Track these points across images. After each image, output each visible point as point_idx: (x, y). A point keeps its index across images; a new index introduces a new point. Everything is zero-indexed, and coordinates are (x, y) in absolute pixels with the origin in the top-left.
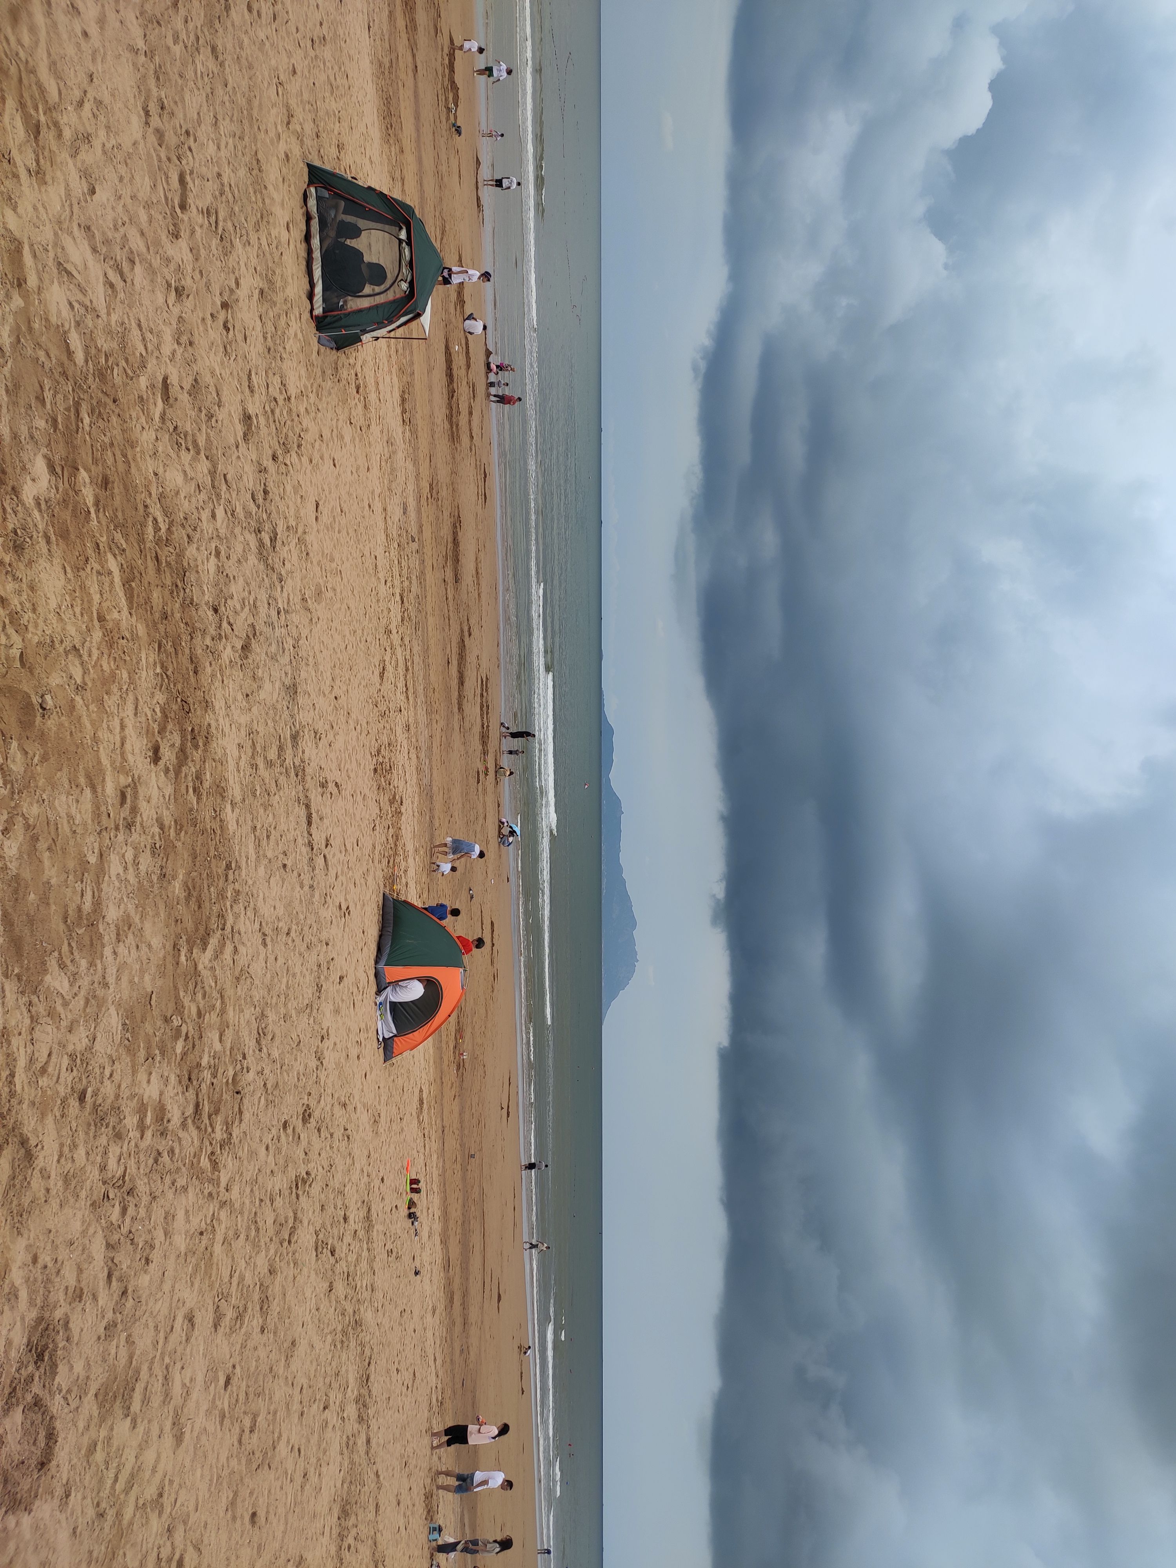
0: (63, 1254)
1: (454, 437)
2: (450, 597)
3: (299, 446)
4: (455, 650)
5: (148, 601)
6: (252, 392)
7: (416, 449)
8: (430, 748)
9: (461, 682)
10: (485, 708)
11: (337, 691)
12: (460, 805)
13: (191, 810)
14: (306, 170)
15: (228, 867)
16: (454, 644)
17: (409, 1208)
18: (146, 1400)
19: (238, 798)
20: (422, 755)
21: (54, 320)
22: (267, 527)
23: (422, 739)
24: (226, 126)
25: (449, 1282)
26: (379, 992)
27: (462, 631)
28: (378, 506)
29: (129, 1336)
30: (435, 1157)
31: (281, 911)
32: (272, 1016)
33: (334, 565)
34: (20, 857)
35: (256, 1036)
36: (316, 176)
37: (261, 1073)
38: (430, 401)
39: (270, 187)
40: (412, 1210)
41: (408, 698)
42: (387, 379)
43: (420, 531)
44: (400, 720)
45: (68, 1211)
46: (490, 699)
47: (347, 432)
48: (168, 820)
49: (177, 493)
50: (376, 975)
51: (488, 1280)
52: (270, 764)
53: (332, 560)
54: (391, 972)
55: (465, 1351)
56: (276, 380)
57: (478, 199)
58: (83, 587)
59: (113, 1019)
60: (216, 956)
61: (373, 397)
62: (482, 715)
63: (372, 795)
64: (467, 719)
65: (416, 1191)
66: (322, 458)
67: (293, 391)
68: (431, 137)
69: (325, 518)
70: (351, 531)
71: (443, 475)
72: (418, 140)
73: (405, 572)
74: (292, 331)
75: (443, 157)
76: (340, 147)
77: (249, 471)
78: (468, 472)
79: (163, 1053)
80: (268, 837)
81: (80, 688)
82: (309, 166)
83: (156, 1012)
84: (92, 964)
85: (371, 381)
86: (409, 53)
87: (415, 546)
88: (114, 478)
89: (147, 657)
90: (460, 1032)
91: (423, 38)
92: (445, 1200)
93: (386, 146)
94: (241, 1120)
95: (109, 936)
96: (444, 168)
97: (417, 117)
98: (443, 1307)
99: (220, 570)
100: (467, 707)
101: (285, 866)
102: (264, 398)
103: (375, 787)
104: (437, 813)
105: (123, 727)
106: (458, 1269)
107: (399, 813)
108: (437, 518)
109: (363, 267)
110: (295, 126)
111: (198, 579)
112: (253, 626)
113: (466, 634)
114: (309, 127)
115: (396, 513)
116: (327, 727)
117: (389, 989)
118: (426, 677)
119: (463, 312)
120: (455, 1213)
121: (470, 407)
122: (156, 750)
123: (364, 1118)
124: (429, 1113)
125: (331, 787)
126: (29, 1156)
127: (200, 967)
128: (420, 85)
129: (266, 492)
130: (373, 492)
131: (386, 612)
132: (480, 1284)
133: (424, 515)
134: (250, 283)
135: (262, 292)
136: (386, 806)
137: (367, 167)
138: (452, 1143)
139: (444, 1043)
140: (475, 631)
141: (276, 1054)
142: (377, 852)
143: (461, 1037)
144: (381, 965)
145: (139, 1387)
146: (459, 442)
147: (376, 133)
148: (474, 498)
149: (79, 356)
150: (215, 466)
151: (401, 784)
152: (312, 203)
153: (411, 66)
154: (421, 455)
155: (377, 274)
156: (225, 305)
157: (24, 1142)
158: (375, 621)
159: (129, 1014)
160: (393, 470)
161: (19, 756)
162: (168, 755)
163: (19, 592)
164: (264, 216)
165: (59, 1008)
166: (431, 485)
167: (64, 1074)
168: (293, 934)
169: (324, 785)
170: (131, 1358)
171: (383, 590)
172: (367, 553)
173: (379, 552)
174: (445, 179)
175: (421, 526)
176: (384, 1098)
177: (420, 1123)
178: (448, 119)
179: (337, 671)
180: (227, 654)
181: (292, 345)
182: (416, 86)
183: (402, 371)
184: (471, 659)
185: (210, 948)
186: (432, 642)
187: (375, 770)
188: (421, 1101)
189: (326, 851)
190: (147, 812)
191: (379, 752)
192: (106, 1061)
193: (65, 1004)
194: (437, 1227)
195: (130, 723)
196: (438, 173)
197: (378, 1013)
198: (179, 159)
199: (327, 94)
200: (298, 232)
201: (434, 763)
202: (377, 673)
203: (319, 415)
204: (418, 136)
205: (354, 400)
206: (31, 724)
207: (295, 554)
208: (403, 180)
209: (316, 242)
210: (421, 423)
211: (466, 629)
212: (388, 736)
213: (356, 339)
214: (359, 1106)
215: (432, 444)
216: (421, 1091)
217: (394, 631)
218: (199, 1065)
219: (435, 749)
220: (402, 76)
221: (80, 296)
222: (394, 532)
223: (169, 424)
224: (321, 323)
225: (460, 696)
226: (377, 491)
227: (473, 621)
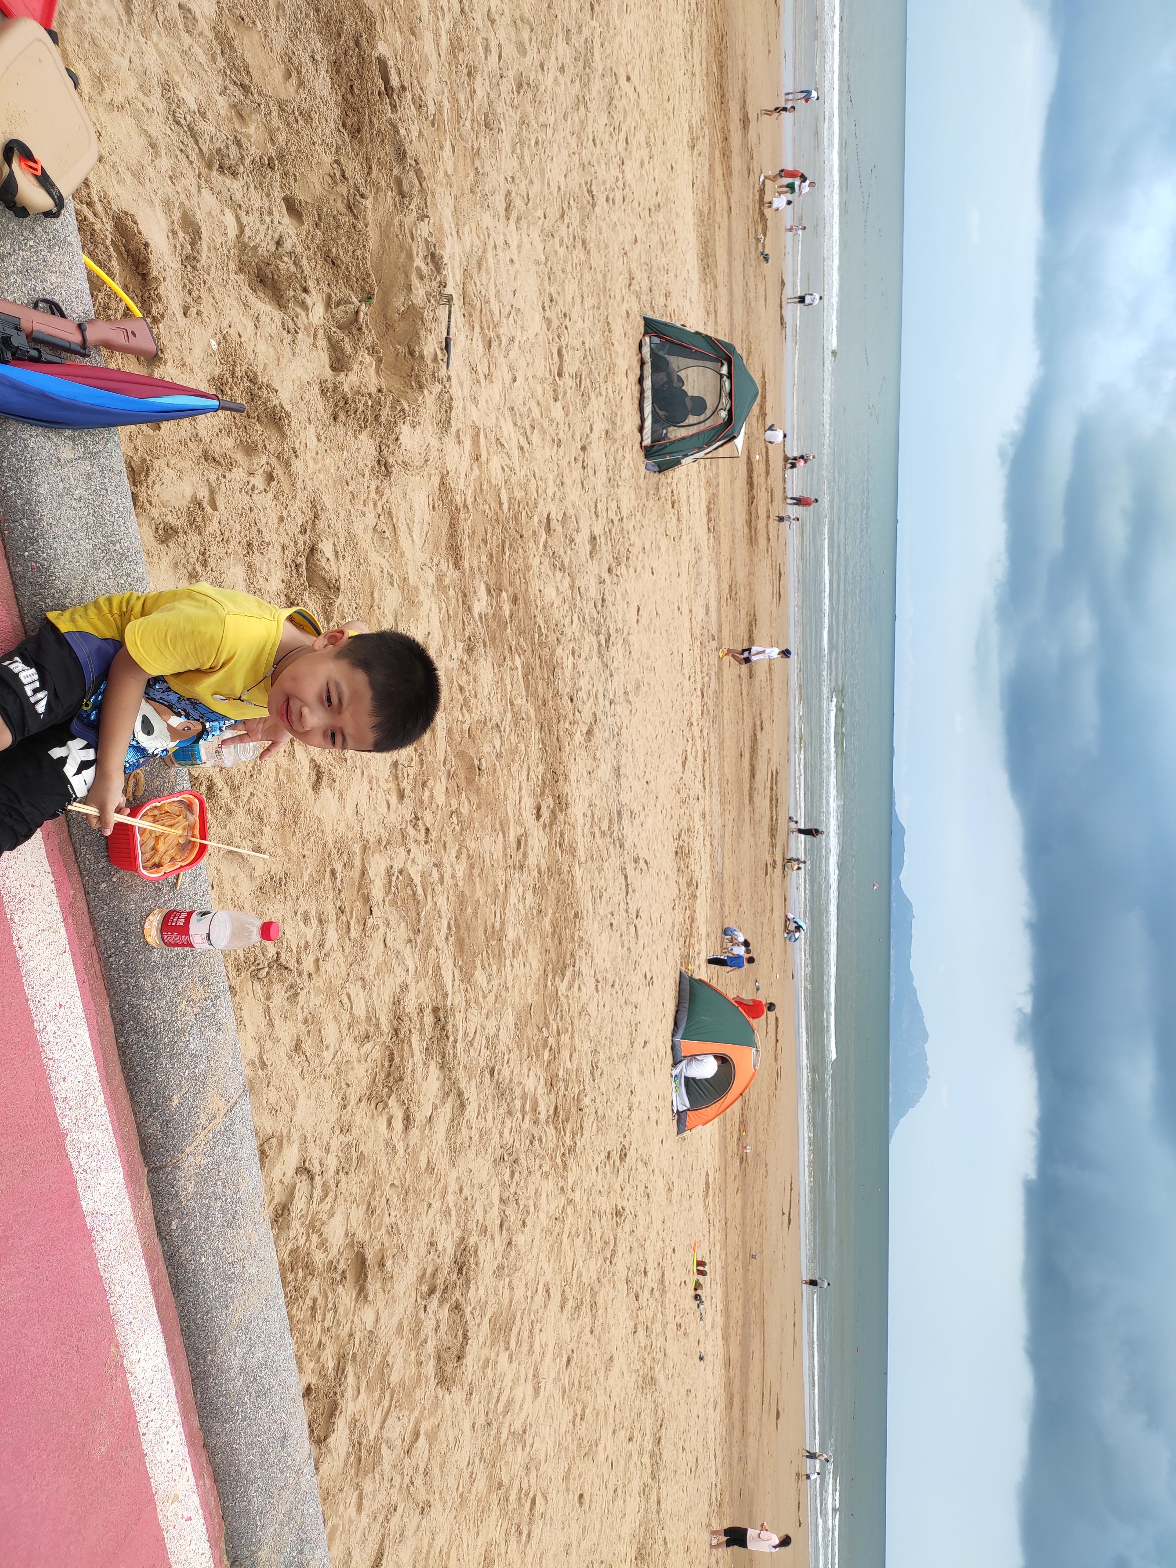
0: (476, 1195)
1: (752, 540)
2: (745, 692)
3: (628, 558)
4: (748, 743)
5: (536, 691)
6: (597, 517)
7: (718, 554)
8: (723, 837)
9: (753, 775)
10: (774, 802)
11: (648, 777)
12: (749, 896)
13: (557, 861)
14: (642, 322)
15: (576, 915)
16: (747, 738)
17: (696, 1289)
18: (519, 1343)
19: (583, 859)
20: (715, 843)
21: (494, 482)
22: (604, 630)
23: (715, 827)
24: (590, 302)
25: (729, 1384)
26: (675, 1064)
27: (755, 725)
28: (685, 609)
29: (510, 1282)
30: (718, 1247)
31: (608, 964)
32: (602, 1056)
33: (649, 662)
34: (464, 879)
35: (590, 1068)
36: (651, 326)
37: (594, 1100)
38: (732, 509)
39: (616, 343)
40: (699, 1292)
41: (704, 787)
42: (697, 493)
43: (720, 630)
44: (698, 808)
45: (480, 1159)
46: (779, 793)
47: (664, 543)
48: (544, 868)
49: (552, 605)
50: (673, 1048)
51: (767, 1393)
52: (603, 834)
53: (648, 658)
54: (688, 1046)
55: (743, 1459)
56: (613, 505)
57: (782, 317)
58: (502, 679)
59: (510, 1018)
60: (570, 986)
61: (684, 510)
62: (771, 808)
63: (673, 875)
64: (757, 811)
65: (702, 1273)
66: (643, 568)
67: (625, 512)
68: (741, 269)
69: (644, 621)
70: (663, 632)
71: (741, 577)
72: (730, 274)
73: (705, 668)
74: (626, 461)
75: (752, 284)
76: (667, 295)
77: (593, 581)
78: (765, 572)
79: (537, 1056)
80: (601, 897)
81: (499, 756)
82: (645, 319)
83: (533, 1021)
84: (499, 970)
85: (683, 497)
86: (725, 198)
87: (714, 644)
88: (520, 596)
89: (535, 734)
90: (743, 1125)
91: (737, 181)
92: (726, 1295)
93: (703, 285)
94: (582, 1135)
95: (509, 953)
96: (752, 295)
97: (730, 253)
98: (723, 1406)
99: (575, 666)
100: (757, 799)
101: (611, 925)
102: (604, 521)
103: (676, 869)
104: (727, 902)
105: (520, 789)
106: (738, 1371)
107: (694, 896)
108: (735, 617)
109: (687, 400)
110: (635, 287)
111: (563, 673)
112: (594, 714)
113: (759, 728)
114: (645, 284)
115: (700, 613)
116: (641, 808)
117: (684, 1063)
118: (721, 768)
119: (764, 424)
120: (737, 1312)
121: (768, 511)
122: (539, 809)
123: (661, 1184)
124: (714, 1200)
125: (642, 864)
126: (462, 1106)
127: (560, 994)
128: (734, 223)
129: (603, 600)
130: (681, 596)
131: (689, 706)
132: (759, 1393)
133: (723, 615)
134: (600, 426)
135: (607, 432)
136: (684, 889)
137: (688, 308)
138: (734, 1238)
139: (728, 1132)
140: (767, 725)
141: (603, 1088)
142: (676, 930)
143: (745, 1130)
144: (676, 1039)
145: (515, 1330)
146: (757, 544)
147: (695, 276)
148: (769, 597)
149: (505, 506)
150: (573, 582)
151: (697, 869)
152: (646, 350)
153: (726, 208)
154: (723, 560)
155: (699, 405)
156: (583, 449)
157: (460, 1095)
158: (680, 712)
159: (519, 1017)
160: (698, 574)
161: (466, 803)
162: (546, 814)
163: (468, 683)
164: (611, 368)
165: (481, 999)
166: (730, 586)
167: (483, 1050)
168: (616, 986)
169: (636, 860)
170: (511, 1301)
171: (687, 685)
172: (675, 652)
173: (685, 650)
174: (753, 305)
175: (720, 626)
176: (676, 1170)
177: (706, 1207)
178: (757, 249)
179: (649, 758)
180: (578, 737)
181: (626, 473)
182: (730, 225)
183: (708, 483)
184: (762, 752)
185: (566, 979)
186: (727, 735)
187: (676, 853)
188: (707, 1184)
189: (636, 922)
190: (532, 860)
191: (680, 835)
192: (504, 1048)
193: (485, 997)
194: (720, 1320)
195: (524, 785)
196: (746, 301)
197: (674, 1085)
198: (559, 337)
199: (659, 252)
200: (634, 377)
201: (726, 852)
202: (680, 762)
203: (643, 530)
204: (730, 270)
205: (671, 516)
206: (473, 780)
207: (621, 651)
208: (716, 312)
209: (648, 384)
210: (723, 530)
211: (758, 723)
212: (688, 822)
213: (677, 463)
214: (657, 1170)
215: (733, 548)
216: (707, 1175)
217: (695, 724)
218: (557, 1075)
219: (726, 839)
220: (718, 219)
221: (508, 462)
222: (697, 631)
223: (549, 550)
224: (649, 452)
225: (751, 788)
226: (685, 595)
227: (765, 716)
